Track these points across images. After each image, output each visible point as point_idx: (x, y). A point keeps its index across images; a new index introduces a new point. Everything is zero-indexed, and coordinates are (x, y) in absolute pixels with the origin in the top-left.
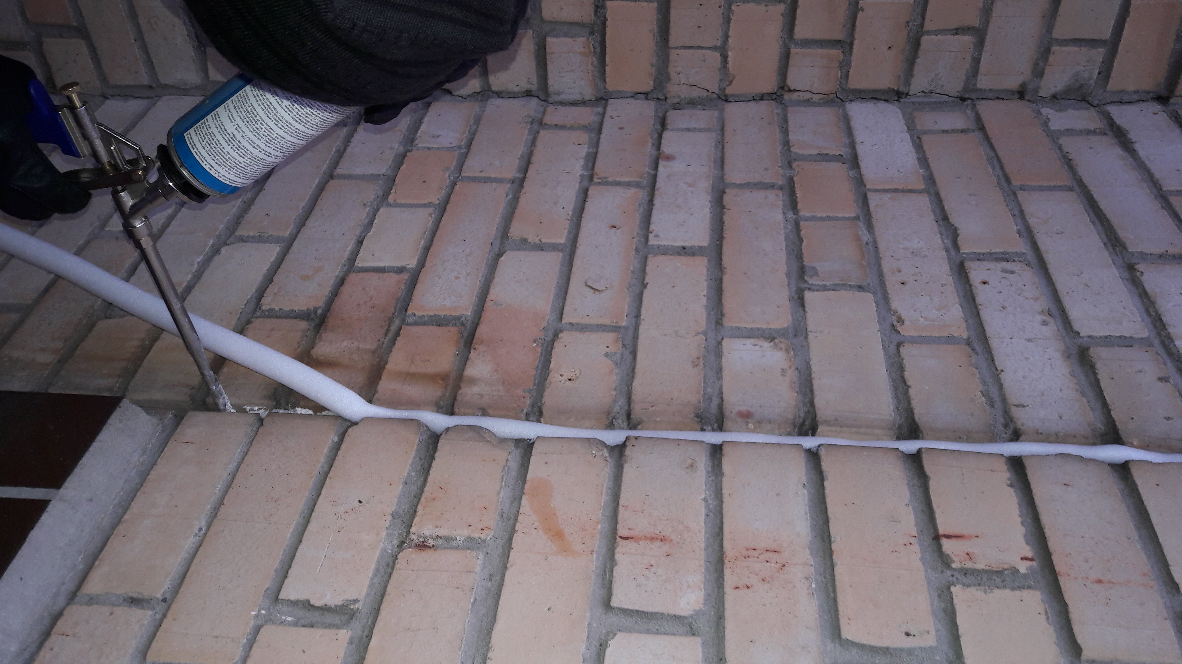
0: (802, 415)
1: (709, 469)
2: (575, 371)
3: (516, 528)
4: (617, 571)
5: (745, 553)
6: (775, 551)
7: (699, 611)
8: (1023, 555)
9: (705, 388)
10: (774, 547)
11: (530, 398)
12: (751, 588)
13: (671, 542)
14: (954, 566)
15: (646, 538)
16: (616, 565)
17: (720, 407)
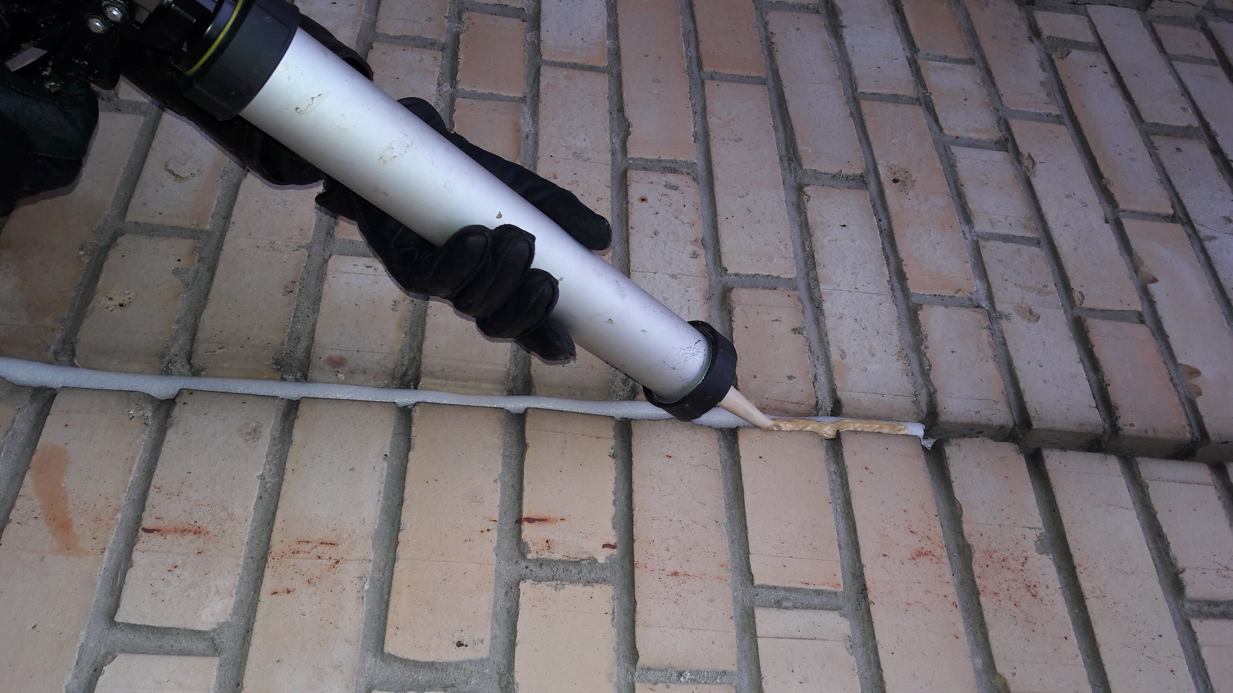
0: (406, 362)
1: (277, 434)
2: (129, 294)
3: (11, 517)
4: (131, 573)
5: (295, 547)
6: (331, 544)
7: (223, 624)
8: (605, 542)
9: (294, 323)
10: (332, 538)
11: (62, 330)
12: (291, 592)
13: (206, 535)
14: (529, 556)
15: (176, 530)
16: (132, 566)
17: (308, 351)
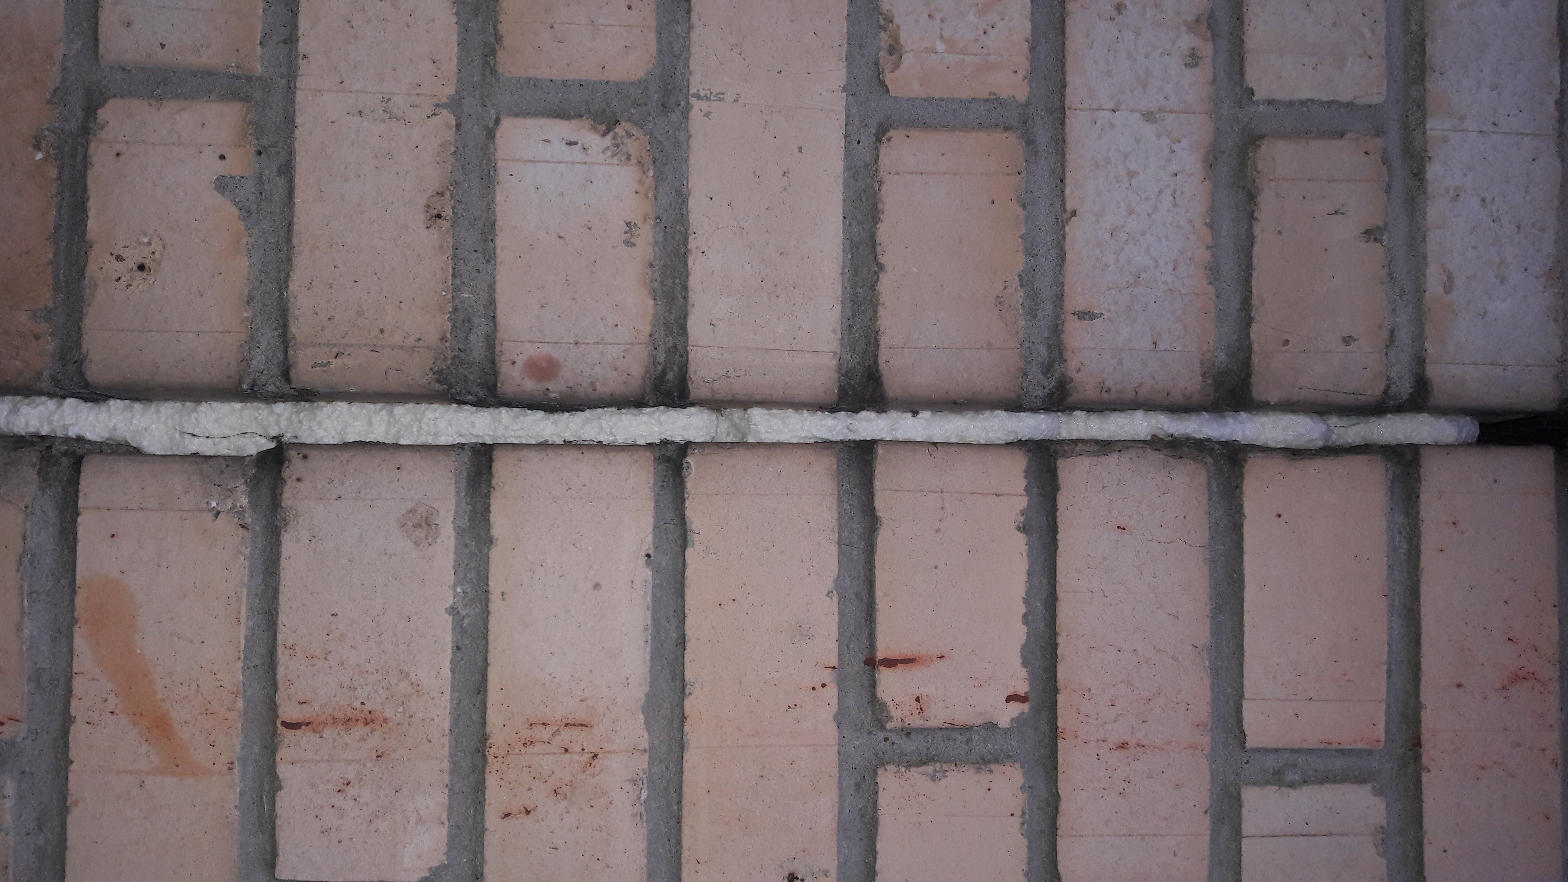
0: (661, 357)
1: (465, 522)
2: (149, 244)
3: (73, 713)
4: (283, 800)
5: (526, 733)
6: (581, 725)
7: (437, 868)
8: (1010, 692)
9: (457, 288)
10: (581, 716)
11: (52, 335)
12: (532, 812)
13: (384, 725)
14: (889, 726)
15: (335, 721)
16: (280, 788)
17: (489, 345)
